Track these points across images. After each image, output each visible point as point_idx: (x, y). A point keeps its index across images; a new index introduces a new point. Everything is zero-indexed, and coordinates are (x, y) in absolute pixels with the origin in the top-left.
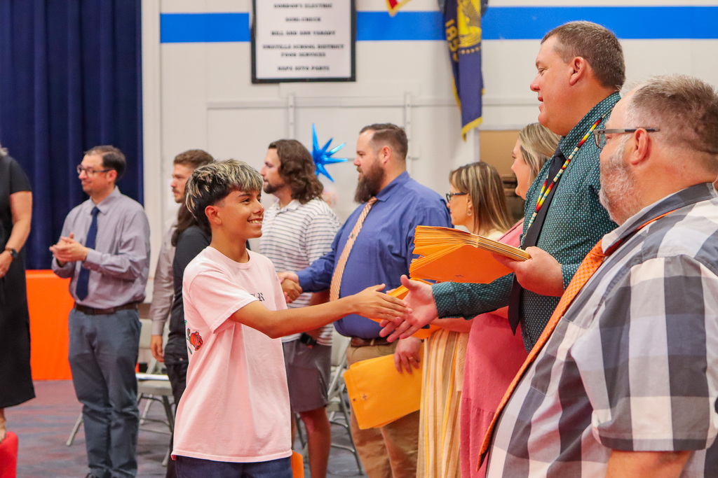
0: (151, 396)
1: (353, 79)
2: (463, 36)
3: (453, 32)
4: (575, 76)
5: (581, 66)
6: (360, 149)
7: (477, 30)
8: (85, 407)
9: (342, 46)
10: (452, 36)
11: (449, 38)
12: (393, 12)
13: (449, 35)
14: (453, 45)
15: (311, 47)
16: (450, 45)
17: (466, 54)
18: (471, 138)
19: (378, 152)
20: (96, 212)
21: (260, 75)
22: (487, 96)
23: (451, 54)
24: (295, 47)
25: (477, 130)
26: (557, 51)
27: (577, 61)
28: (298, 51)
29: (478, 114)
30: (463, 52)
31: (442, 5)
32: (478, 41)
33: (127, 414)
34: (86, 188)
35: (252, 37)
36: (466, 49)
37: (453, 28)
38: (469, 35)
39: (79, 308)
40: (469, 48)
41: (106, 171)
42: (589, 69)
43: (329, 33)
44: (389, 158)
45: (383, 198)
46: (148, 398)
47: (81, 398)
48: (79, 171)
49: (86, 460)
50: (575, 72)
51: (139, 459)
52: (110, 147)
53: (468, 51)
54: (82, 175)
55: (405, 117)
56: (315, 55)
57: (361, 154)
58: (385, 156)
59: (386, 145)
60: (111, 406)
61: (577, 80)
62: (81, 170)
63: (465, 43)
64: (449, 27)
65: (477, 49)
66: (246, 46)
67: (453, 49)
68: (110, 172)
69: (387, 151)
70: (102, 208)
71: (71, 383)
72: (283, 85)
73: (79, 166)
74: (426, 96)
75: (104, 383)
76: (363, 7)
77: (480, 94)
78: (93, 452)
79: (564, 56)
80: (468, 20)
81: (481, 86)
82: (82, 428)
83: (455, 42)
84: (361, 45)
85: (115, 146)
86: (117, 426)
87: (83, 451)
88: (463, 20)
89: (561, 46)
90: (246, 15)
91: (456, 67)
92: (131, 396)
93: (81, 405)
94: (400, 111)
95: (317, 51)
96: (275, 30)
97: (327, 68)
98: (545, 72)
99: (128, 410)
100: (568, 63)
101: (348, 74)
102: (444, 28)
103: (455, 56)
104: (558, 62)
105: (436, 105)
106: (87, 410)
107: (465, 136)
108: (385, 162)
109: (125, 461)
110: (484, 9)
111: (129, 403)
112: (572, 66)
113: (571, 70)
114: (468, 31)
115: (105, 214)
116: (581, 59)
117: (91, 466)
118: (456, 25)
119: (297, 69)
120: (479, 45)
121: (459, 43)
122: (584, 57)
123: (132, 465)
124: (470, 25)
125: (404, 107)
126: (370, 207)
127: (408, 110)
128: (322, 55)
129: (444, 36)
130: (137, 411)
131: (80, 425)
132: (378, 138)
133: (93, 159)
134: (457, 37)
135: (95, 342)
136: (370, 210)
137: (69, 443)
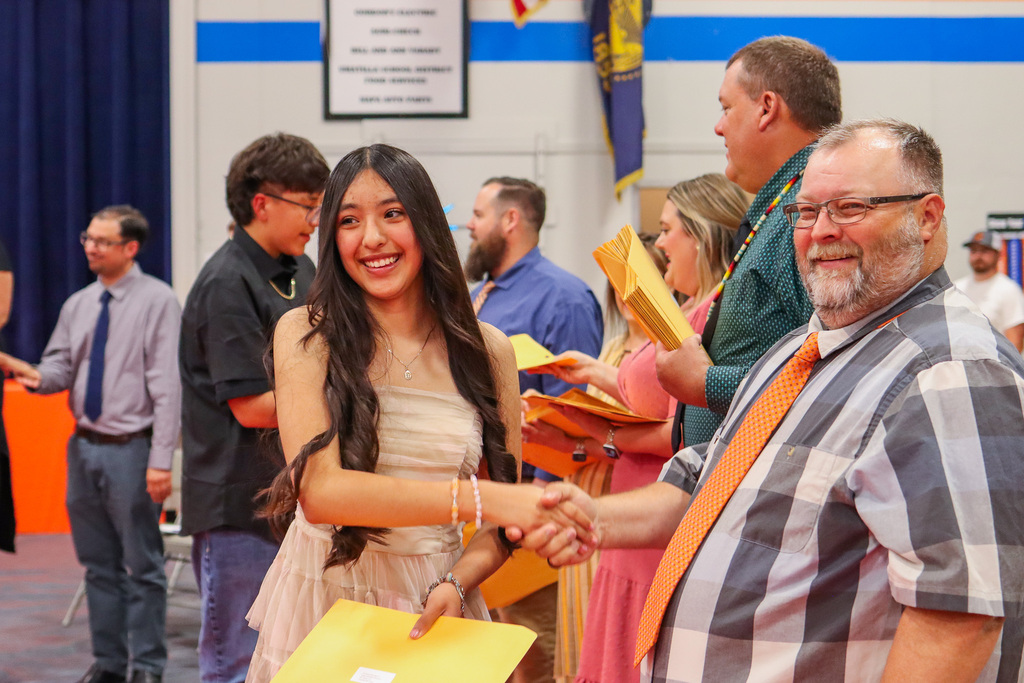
0: (180, 556)
1: (464, 114)
2: (618, 56)
3: (604, 50)
4: (766, 119)
5: (772, 104)
6: (480, 208)
7: (636, 48)
8: (89, 572)
9: (449, 69)
10: (602, 56)
11: (599, 59)
12: (520, 22)
13: (597, 55)
14: (604, 69)
15: (407, 70)
16: (599, 69)
17: (621, 82)
18: (628, 198)
19: (502, 216)
20: (107, 298)
21: (335, 109)
22: (650, 139)
23: (601, 80)
24: (385, 70)
25: (637, 188)
26: (742, 84)
27: (767, 98)
28: (389, 75)
29: (638, 165)
30: (617, 78)
31: (589, 13)
32: (638, 62)
33: (148, 583)
34: (94, 265)
35: (324, 56)
36: (621, 74)
37: (603, 46)
38: (626, 54)
39: (83, 433)
40: (626, 73)
41: (124, 243)
42: (784, 107)
43: (430, 51)
44: (516, 227)
45: (505, 285)
46: (176, 559)
47: (83, 559)
48: (82, 241)
49: (89, 646)
50: (765, 112)
51: (168, 644)
52: (128, 208)
53: (624, 78)
54: (89, 246)
55: (536, 167)
56: (412, 81)
57: (478, 213)
58: (511, 222)
59: (514, 208)
60: (124, 571)
61: (769, 123)
62: (85, 239)
63: (620, 66)
64: (598, 44)
65: (636, 74)
66: (316, 67)
67: (604, 74)
68: (129, 244)
69: (514, 216)
70: (117, 293)
71: (68, 539)
72: (368, 124)
73: (83, 234)
74: (566, 140)
75: (116, 538)
76: (479, 14)
77: (640, 137)
78: (99, 635)
79: (750, 90)
80: (624, 33)
81: (641, 125)
82: (85, 601)
83: (607, 64)
84: (477, 68)
85: (135, 205)
86: (136, 599)
87: (85, 633)
88: (617, 33)
89: (747, 77)
90: (316, 25)
91: (608, 100)
92: (155, 557)
93: (82, 570)
94: (529, 160)
95: (414, 75)
96: (357, 45)
97: (428, 100)
98: (730, 111)
99: (149, 577)
100: (756, 100)
101: (457, 108)
102: (592, 45)
103: (606, 84)
104: (744, 99)
105: (579, 151)
106: (93, 576)
107: (619, 195)
108: (510, 231)
109: (148, 647)
110: (647, 18)
111: (151, 567)
112: (761, 104)
113: (761, 109)
114: (624, 49)
115: (121, 300)
116: (772, 95)
117: (97, 654)
118: (607, 40)
119: (388, 100)
120: (639, 69)
121: (612, 65)
122: (777, 91)
123: (160, 652)
124: (627, 40)
125: (535, 154)
126: (485, 296)
127: (541, 158)
128: (422, 81)
129: (590, 56)
130: (163, 577)
131: (81, 597)
132: (505, 195)
133: (105, 226)
134: (609, 58)
135: (102, 483)
136: (486, 300)
137: (66, 621)
